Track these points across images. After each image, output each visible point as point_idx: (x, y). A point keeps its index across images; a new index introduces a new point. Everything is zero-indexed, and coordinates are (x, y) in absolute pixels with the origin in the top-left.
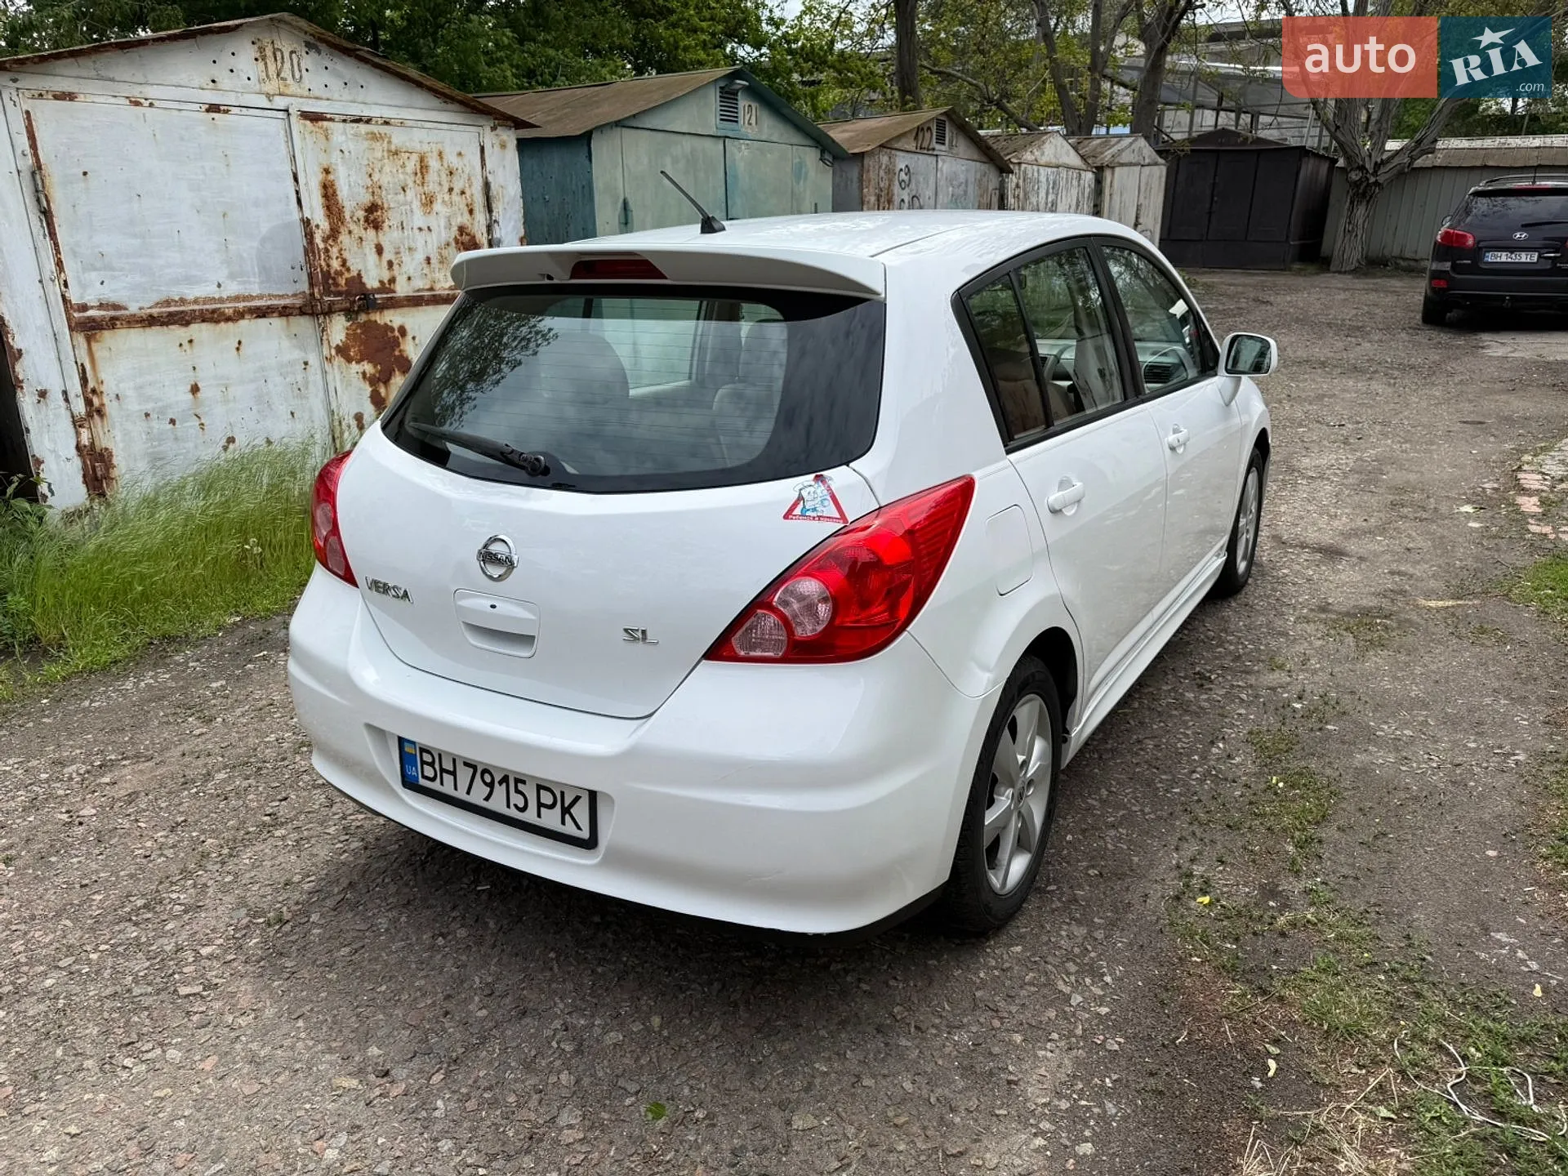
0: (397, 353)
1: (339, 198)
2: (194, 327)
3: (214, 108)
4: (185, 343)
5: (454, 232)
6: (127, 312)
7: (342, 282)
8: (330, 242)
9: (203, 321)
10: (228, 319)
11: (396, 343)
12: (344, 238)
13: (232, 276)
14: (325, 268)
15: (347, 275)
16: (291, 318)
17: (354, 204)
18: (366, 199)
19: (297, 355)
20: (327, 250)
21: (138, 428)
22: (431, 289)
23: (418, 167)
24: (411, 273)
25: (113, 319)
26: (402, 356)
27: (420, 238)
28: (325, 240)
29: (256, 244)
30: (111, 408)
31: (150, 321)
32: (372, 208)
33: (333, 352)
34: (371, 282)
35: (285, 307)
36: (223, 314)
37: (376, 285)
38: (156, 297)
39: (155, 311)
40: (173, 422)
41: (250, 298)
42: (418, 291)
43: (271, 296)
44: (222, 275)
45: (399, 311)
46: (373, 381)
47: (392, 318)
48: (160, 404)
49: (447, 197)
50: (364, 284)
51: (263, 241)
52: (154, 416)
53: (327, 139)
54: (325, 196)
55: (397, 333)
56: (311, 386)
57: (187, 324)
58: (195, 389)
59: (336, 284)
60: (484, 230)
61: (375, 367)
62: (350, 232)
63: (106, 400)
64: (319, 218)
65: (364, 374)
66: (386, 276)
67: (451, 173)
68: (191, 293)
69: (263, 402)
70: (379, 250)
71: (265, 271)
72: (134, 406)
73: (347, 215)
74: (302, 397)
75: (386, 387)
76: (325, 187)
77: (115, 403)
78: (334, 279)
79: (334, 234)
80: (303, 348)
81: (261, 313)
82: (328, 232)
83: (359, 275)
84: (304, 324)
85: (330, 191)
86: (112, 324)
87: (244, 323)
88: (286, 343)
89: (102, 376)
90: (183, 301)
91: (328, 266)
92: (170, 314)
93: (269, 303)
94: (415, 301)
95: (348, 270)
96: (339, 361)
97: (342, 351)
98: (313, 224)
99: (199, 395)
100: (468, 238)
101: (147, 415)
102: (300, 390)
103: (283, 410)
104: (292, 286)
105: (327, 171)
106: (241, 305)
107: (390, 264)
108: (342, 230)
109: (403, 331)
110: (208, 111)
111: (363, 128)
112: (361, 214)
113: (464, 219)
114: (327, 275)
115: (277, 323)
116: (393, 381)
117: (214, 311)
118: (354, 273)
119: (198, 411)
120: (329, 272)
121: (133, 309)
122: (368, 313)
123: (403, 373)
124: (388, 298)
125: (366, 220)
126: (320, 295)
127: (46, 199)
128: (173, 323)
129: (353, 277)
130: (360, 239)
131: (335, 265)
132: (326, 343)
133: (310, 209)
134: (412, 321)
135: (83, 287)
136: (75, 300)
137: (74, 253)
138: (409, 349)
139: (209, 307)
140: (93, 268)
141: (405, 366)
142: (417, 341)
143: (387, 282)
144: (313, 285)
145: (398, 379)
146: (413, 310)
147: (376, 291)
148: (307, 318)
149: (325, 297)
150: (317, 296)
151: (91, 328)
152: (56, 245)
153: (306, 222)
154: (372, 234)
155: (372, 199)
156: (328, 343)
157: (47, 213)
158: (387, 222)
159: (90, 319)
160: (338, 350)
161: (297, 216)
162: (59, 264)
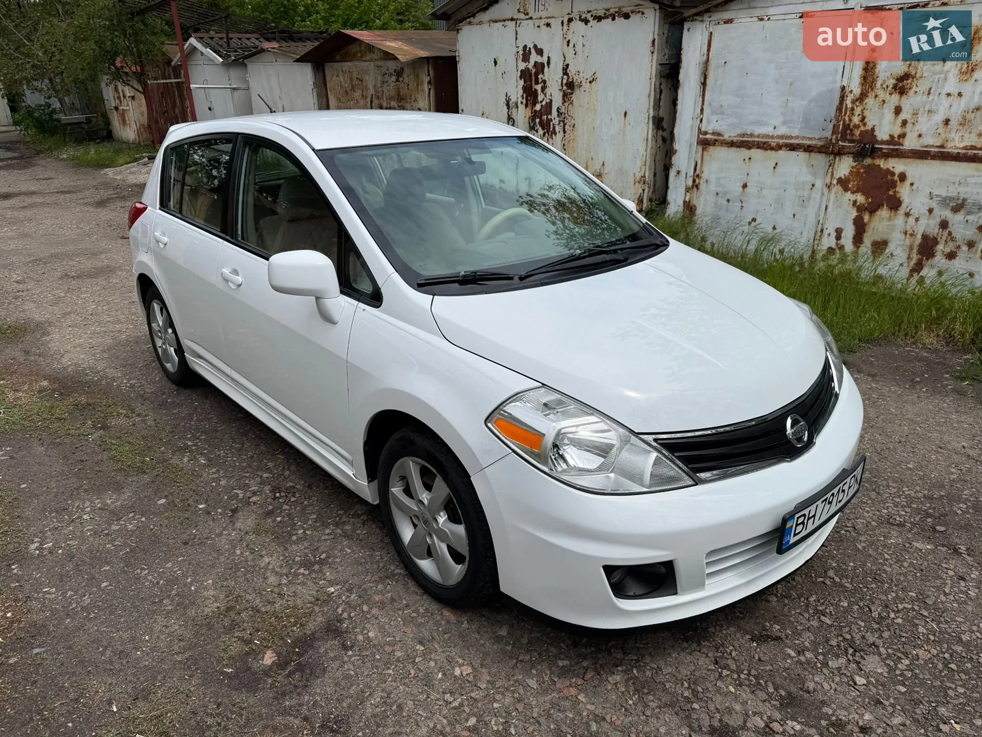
0: (891, 193)
1: (877, 71)
2: (753, 151)
4: (747, 160)
6: (721, 138)
7: (857, 132)
8: (857, 103)
9: (758, 148)
10: (772, 149)
11: (893, 185)
12: (870, 101)
13: (784, 123)
14: (847, 122)
15: (862, 128)
16: (812, 154)
17: (888, 74)
18: (901, 70)
19: (809, 178)
20: (853, 109)
21: (711, 199)
22: (942, 146)
24: (923, 131)
25: (716, 140)
26: (895, 196)
27: (946, 102)
28: (853, 102)
29: (805, 103)
30: (703, 186)
31: (732, 144)
32: (906, 77)
33: (835, 182)
34: (882, 135)
35: (809, 146)
36: (770, 145)
37: (886, 137)
38: (739, 131)
39: (735, 139)
40: (728, 201)
41: (791, 137)
42: (927, 146)
43: (804, 138)
44: (778, 121)
45: (903, 160)
46: (860, 209)
47: (897, 166)
48: (725, 190)
50: (875, 136)
51: (811, 101)
52: (720, 195)
54: (866, 70)
55: (896, 178)
56: (812, 201)
57: (750, 148)
58: (745, 186)
59: (852, 134)
61: (867, 198)
62: (876, 96)
63: (701, 182)
64: (855, 88)
65: (855, 202)
66: (897, 131)
68: (758, 131)
69: (779, 203)
70: (898, 110)
71: (806, 121)
72: (713, 188)
73: (878, 84)
74: (804, 207)
75: (870, 216)
76: (868, 62)
77: (705, 184)
78: (851, 130)
79: (862, 97)
80: (815, 175)
81: (793, 148)
82: (858, 96)
83: (873, 130)
84: (820, 160)
85: (872, 65)
86: (714, 143)
87: (781, 153)
88: (804, 170)
89: (705, 169)
90: (752, 135)
91: (850, 120)
92: (742, 142)
93: (801, 142)
94: (921, 155)
95: (865, 125)
96: (837, 189)
97: (843, 183)
98: (847, 90)
99: (746, 190)
101: (717, 194)
102: (803, 202)
103: (789, 212)
104: (820, 132)
106: (781, 141)
107: (904, 123)
108: (870, 95)
109: (903, 177)
110: (801, 18)
112: (892, 82)
114: (847, 127)
115: (802, 155)
116: (879, 212)
117: (765, 143)
118: (869, 127)
119: (743, 199)
120: (849, 125)
121: (726, 137)
122: (873, 158)
123: (891, 209)
124: (893, 150)
125: (895, 87)
126: (837, 141)
127: (705, 77)
128: (743, 147)
129: (868, 130)
130: (884, 101)
131: (856, 120)
132: (830, 174)
133: (850, 79)
134: (914, 170)
135: (708, 122)
136: (703, 129)
137: (710, 105)
138: (904, 192)
139: (763, 140)
140: (716, 113)
141: (895, 204)
142: (914, 187)
143: (896, 136)
144: (833, 133)
145: (884, 212)
146: (918, 161)
147: (883, 142)
148: (824, 155)
149: (840, 143)
150: (834, 141)
151: (706, 144)
152: (703, 100)
153: (843, 88)
154: (895, 98)
155: (906, 69)
156: (832, 174)
157: (704, 84)
158: (914, 89)
159: (706, 139)
160: (840, 181)
161: (838, 85)
162: (702, 110)
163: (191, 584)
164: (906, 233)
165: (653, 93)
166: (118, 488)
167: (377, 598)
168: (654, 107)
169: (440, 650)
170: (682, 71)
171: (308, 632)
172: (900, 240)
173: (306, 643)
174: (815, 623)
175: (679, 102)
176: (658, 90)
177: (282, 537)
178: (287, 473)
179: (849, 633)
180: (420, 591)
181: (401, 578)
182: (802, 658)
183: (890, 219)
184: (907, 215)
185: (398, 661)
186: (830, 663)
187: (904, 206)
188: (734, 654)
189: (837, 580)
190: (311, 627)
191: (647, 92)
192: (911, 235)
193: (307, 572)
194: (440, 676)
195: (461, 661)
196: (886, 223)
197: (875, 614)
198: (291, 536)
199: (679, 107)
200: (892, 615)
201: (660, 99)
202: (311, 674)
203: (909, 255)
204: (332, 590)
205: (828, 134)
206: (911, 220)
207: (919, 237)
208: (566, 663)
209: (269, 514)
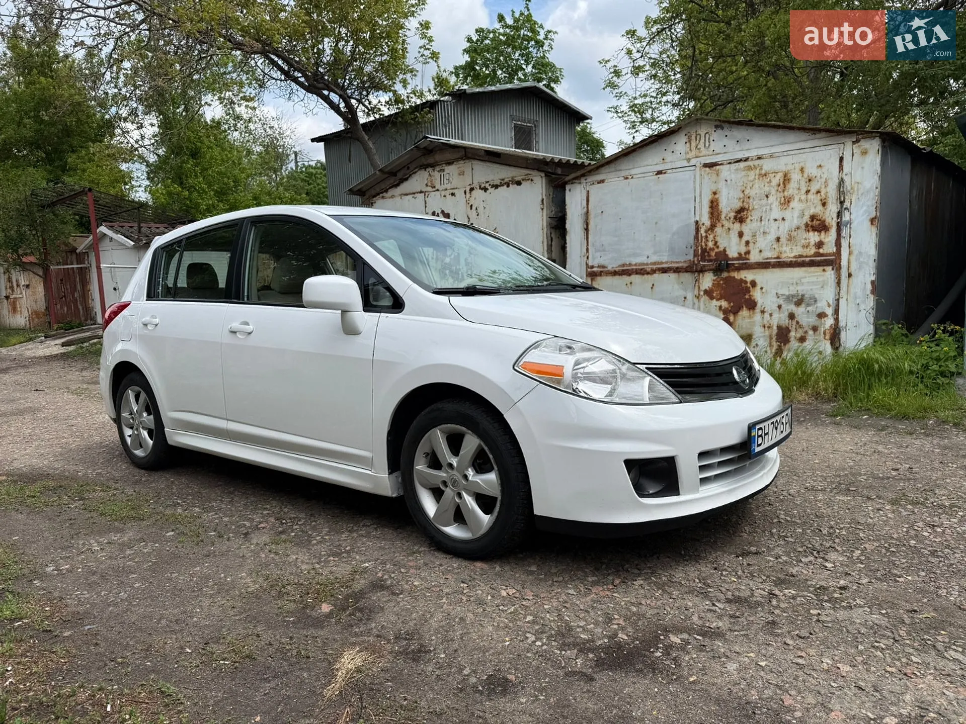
0: (747, 297)
1: (720, 207)
2: (633, 276)
3: (660, 173)
4: (629, 284)
5: (806, 218)
6: (606, 269)
7: (713, 254)
8: (709, 232)
9: (637, 274)
10: (648, 273)
11: (748, 291)
12: (718, 230)
13: (655, 253)
14: (704, 247)
15: (716, 250)
16: (681, 274)
17: (729, 209)
18: (738, 205)
19: (681, 293)
20: (707, 237)
22: (778, 258)
23: (782, 180)
24: (762, 248)
25: (601, 272)
26: (750, 299)
27: (774, 225)
28: (706, 232)
29: (669, 236)
31: (615, 273)
32: (742, 210)
33: (702, 293)
34: (732, 253)
35: (677, 268)
36: (646, 271)
37: (736, 255)
38: (620, 263)
39: (617, 269)
41: (662, 263)
42: (767, 259)
43: (672, 262)
44: (649, 252)
45: (751, 270)
46: (726, 311)
47: (747, 276)
49: (803, 197)
50: (727, 255)
51: (674, 234)
53: (718, 175)
54: (711, 207)
55: (749, 285)
57: (630, 275)
59: (709, 256)
60: (835, 216)
61: (729, 303)
62: (723, 226)
64: (706, 221)
65: (720, 307)
66: (743, 249)
67: (810, 180)
68: (634, 261)
70: (741, 235)
71: (672, 250)
73: (723, 217)
75: (735, 316)
76: (712, 202)
78: (708, 253)
79: (712, 227)
80: (685, 290)
81: (664, 271)
82: (709, 227)
83: (725, 250)
84: (687, 277)
85: (715, 204)
86: (600, 274)
87: (656, 276)
88: (676, 286)
90: (630, 265)
91: (706, 245)
92: (623, 270)
93: (671, 265)
94: (764, 265)
95: (718, 247)
96: (705, 298)
97: (709, 293)
98: (700, 223)
100: (818, 222)
104: (686, 256)
105: (715, 193)
106: (655, 267)
107: (747, 243)
108: (718, 225)
109: (754, 284)
110: (656, 174)
111: (742, 165)
112: (732, 215)
113: (818, 210)
114: (704, 251)
115: (673, 276)
116: (740, 313)
117: (642, 269)
118: (721, 249)
120: (706, 249)
121: (610, 268)
122: (729, 272)
123: (749, 309)
124: (743, 264)
125: (735, 218)
126: (699, 262)
127: (587, 224)
128: (624, 274)
129: (720, 252)
130: (729, 229)
131: (711, 244)
132: (697, 288)
133: (701, 215)
134: (762, 277)
135: (594, 259)
136: (590, 264)
137: (593, 245)
138: (756, 294)
139: (640, 267)
140: (599, 251)
141: (752, 305)
142: (764, 290)
143: (743, 253)
144: (695, 256)
145: (744, 312)
146: (763, 270)
147: (734, 259)
148: (689, 274)
149: (701, 263)
150: (696, 262)
151: (593, 276)
152: (588, 242)
153: (697, 222)
154: (737, 226)
155: (741, 205)
156: (699, 288)
157: (587, 230)
158: (750, 218)
159: (593, 272)
160: (706, 292)
161: (693, 220)
162: (587, 250)
163: (226, 577)
164: (764, 326)
165: (545, 240)
166: (118, 530)
167: (411, 564)
168: (547, 251)
169: (482, 585)
170: (567, 221)
171: (357, 590)
172: (761, 333)
173: (359, 596)
174: (782, 543)
175: (568, 245)
176: (550, 238)
177: (303, 542)
178: (286, 510)
179: (810, 543)
180: (448, 556)
181: (427, 552)
182: (780, 560)
183: (750, 317)
184: (763, 312)
185: (448, 594)
186: (803, 560)
187: (759, 305)
188: (727, 564)
189: (789, 519)
190: (357, 587)
191: (541, 240)
192: (769, 327)
193: (337, 559)
194: (489, 597)
195: (504, 587)
196: (747, 320)
197: (825, 532)
198: (310, 542)
199: (568, 249)
200: (838, 531)
201: (551, 245)
202: (371, 612)
203: (770, 343)
204: (367, 565)
205: (691, 257)
206: (766, 315)
207: (775, 328)
208: (594, 578)
209: (281, 533)
